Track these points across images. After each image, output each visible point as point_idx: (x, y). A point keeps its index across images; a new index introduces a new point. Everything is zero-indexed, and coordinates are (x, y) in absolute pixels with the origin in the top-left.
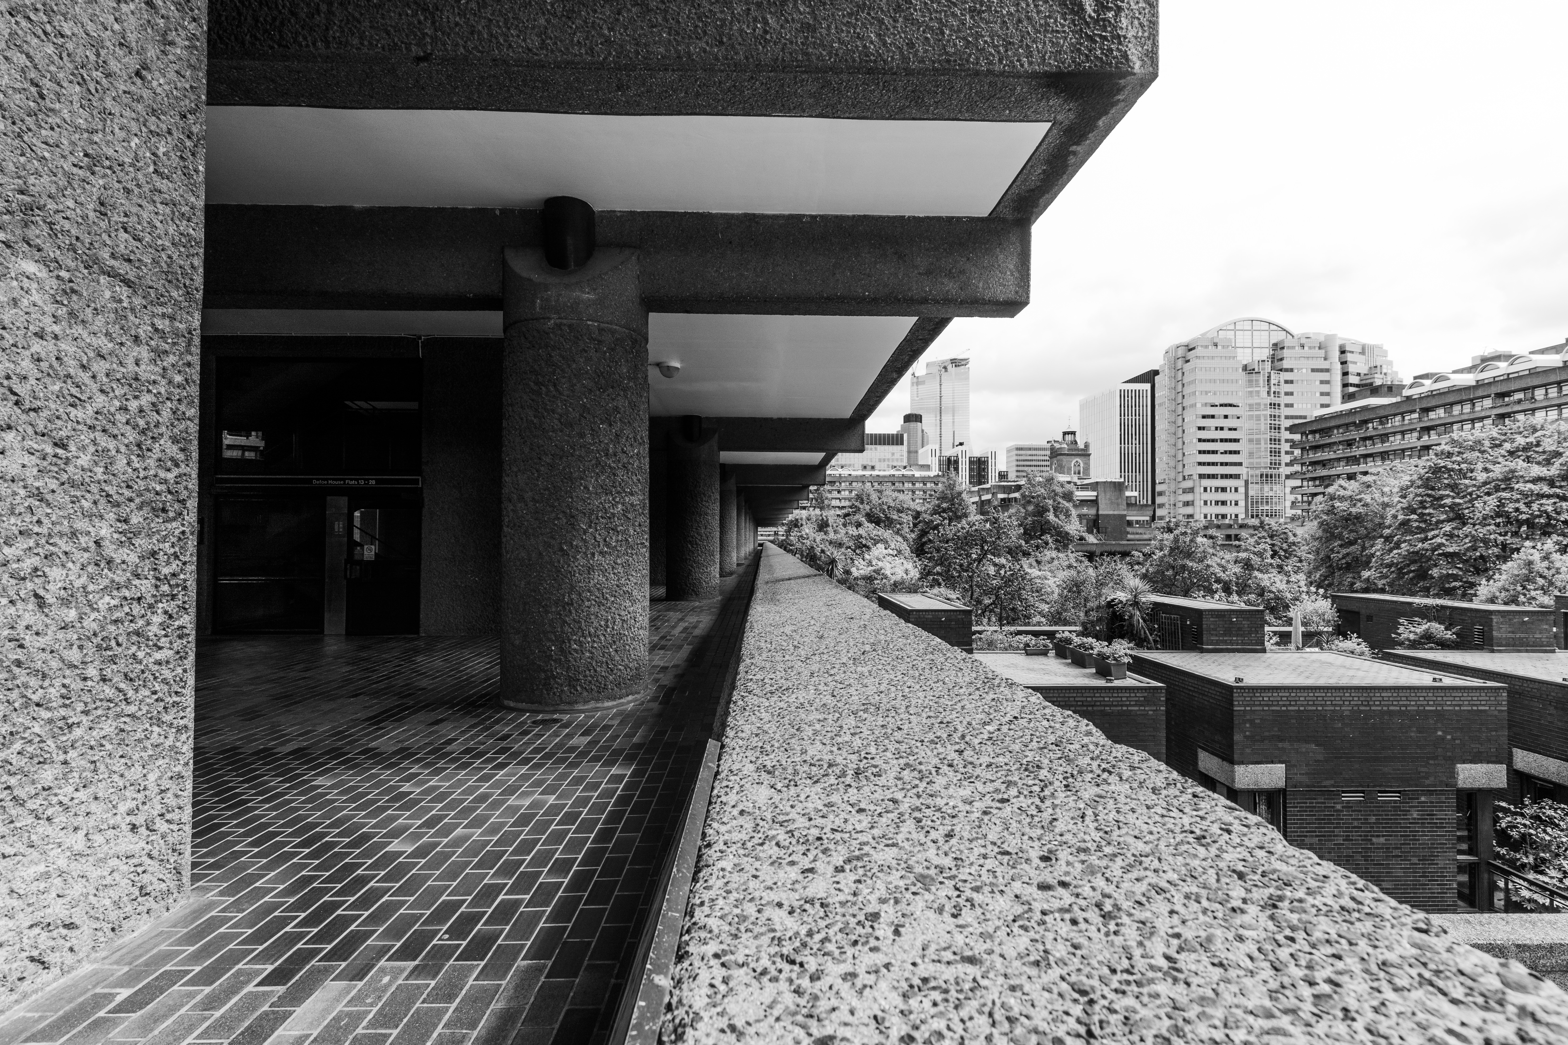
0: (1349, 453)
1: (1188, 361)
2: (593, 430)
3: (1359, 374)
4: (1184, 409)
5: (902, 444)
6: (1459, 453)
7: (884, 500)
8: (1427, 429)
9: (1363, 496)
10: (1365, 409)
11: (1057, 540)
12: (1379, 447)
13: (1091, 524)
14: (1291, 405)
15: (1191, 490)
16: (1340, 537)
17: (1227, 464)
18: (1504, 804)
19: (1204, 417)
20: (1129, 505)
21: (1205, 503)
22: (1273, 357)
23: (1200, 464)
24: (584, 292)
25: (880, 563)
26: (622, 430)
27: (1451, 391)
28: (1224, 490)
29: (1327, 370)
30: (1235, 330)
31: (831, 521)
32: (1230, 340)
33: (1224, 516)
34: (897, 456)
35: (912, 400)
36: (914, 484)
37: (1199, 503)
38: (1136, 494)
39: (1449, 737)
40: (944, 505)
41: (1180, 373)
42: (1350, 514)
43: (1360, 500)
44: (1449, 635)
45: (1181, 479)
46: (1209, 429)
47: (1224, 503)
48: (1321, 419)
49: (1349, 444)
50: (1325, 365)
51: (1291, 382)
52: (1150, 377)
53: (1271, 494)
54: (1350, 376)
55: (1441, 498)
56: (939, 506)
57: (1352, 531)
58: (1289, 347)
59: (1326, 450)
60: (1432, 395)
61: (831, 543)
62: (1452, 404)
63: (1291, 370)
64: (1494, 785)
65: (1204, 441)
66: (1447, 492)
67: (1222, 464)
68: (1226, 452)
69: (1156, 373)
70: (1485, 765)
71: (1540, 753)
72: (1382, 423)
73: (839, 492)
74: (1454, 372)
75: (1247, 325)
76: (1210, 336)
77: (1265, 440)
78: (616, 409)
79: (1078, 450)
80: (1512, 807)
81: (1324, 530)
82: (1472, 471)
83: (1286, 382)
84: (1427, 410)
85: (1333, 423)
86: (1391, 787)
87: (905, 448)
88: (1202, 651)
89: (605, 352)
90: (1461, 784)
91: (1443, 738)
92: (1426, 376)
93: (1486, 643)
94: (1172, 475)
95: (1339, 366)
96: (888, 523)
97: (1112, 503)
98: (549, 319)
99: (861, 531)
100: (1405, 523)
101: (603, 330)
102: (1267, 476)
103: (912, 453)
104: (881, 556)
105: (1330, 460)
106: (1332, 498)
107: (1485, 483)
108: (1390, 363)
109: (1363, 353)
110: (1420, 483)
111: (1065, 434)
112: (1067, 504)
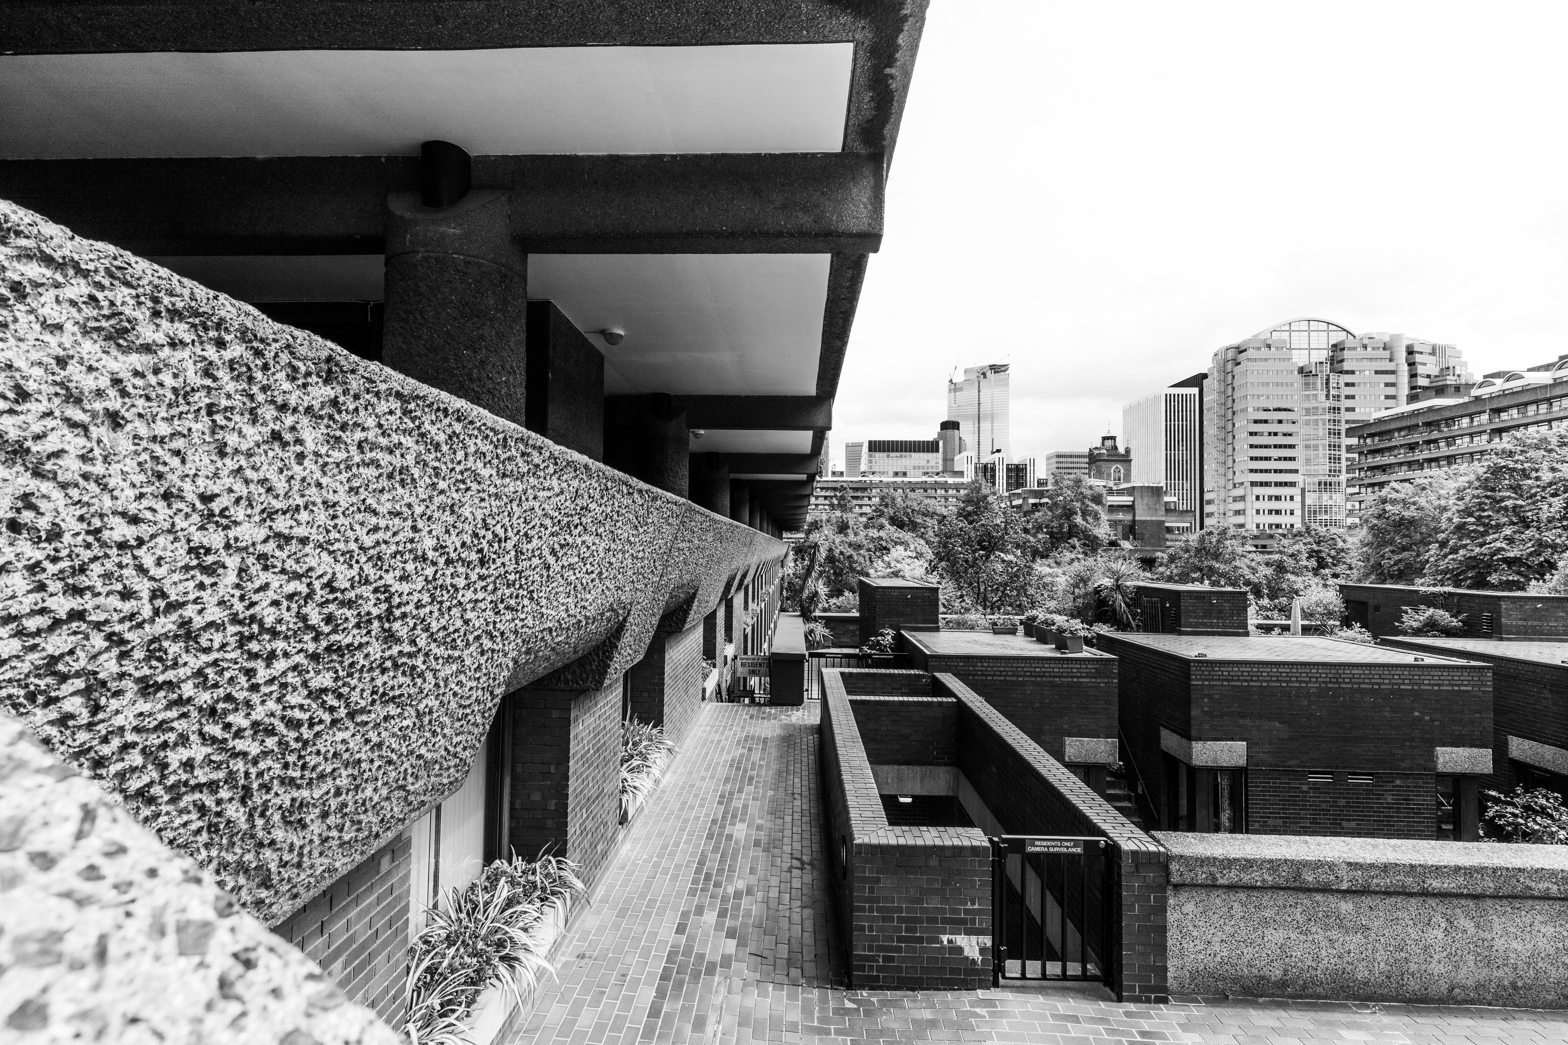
0: (1410, 457)
1: (1239, 364)
2: (456, 355)
3: (1429, 376)
4: (1234, 413)
5: (937, 451)
6: (1522, 451)
7: (909, 503)
8: (1499, 431)
9: (1417, 498)
10: (1430, 409)
11: (1084, 544)
12: (1444, 450)
13: (1127, 530)
14: (1353, 409)
15: (1243, 498)
16: (1392, 542)
17: (1281, 471)
18: (1494, 793)
19: (1256, 422)
20: (1168, 511)
21: (1258, 512)
22: (1332, 360)
23: (1251, 471)
24: (450, 227)
25: (898, 565)
26: (487, 358)
27: (1524, 391)
28: (1278, 498)
29: (1393, 372)
30: (1290, 331)
31: (851, 523)
32: (1284, 341)
33: (1278, 526)
34: (932, 463)
35: (950, 407)
36: (946, 491)
37: (1250, 512)
38: (1175, 499)
39: (1427, 718)
40: (969, 508)
41: (1230, 377)
42: (1402, 518)
43: (1414, 503)
44: (1455, 623)
45: (1231, 486)
46: (1261, 434)
47: (1278, 512)
48: (1380, 421)
49: (1412, 447)
50: (1390, 366)
51: (1353, 385)
52: (1198, 381)
53: (1330, 503)
54: (1419, 378)
55: (1502, 500)
56: (963, 509)
57: (1404, 536)
58: (1349, 349)
59: (1387, 454)
60: (1504, 394)
61: (850, 545)
62: (1526, 404)
63: (1353, 372)
64: (1478, 770)
65: (1256, 447)
66: (1508, 494)
67: (1276, 471)
68: (1280, 459)
69: (1205, 376)
70: (1468, 749)
71: (1535, 740)
72: (1448, 425)
73: (870, 498)
74: (1530, 370)
75: (1304, 326)
76: (1262, 337)
77: (1324, 446)
78: (482, 337)
79: (1119, 455)
80: (1502, 796)
81: (1374, 535)
82: (1537, 471)
83: (1347, 385)
84: (1498, 411)
85: (1393, 426)
86: (1363, 768)
87: (940, 455)
88: (1181, 633)
89: (470, 284)
90: (1440, 768)
91: (1420, 719)
92: (1497, 375)
93: (1494, 631)
94: (1222, 482)
95: (1406, 367)
96: (913, 527)
97: (1149, 508)
98: (418, 252)
99: (882, 534)
100: (1460, 527)
101: (469, 263)
102: (1325, 484)
103: (948, 461)
104: (900, 558)
105: (1390, 465)
106: (1384, 501)
107: (1550, 484)
108: (1465, 364)
109: (1433, 353)
110: (1477, 484)
111: (1104, 439)
112: (1096, 507)
